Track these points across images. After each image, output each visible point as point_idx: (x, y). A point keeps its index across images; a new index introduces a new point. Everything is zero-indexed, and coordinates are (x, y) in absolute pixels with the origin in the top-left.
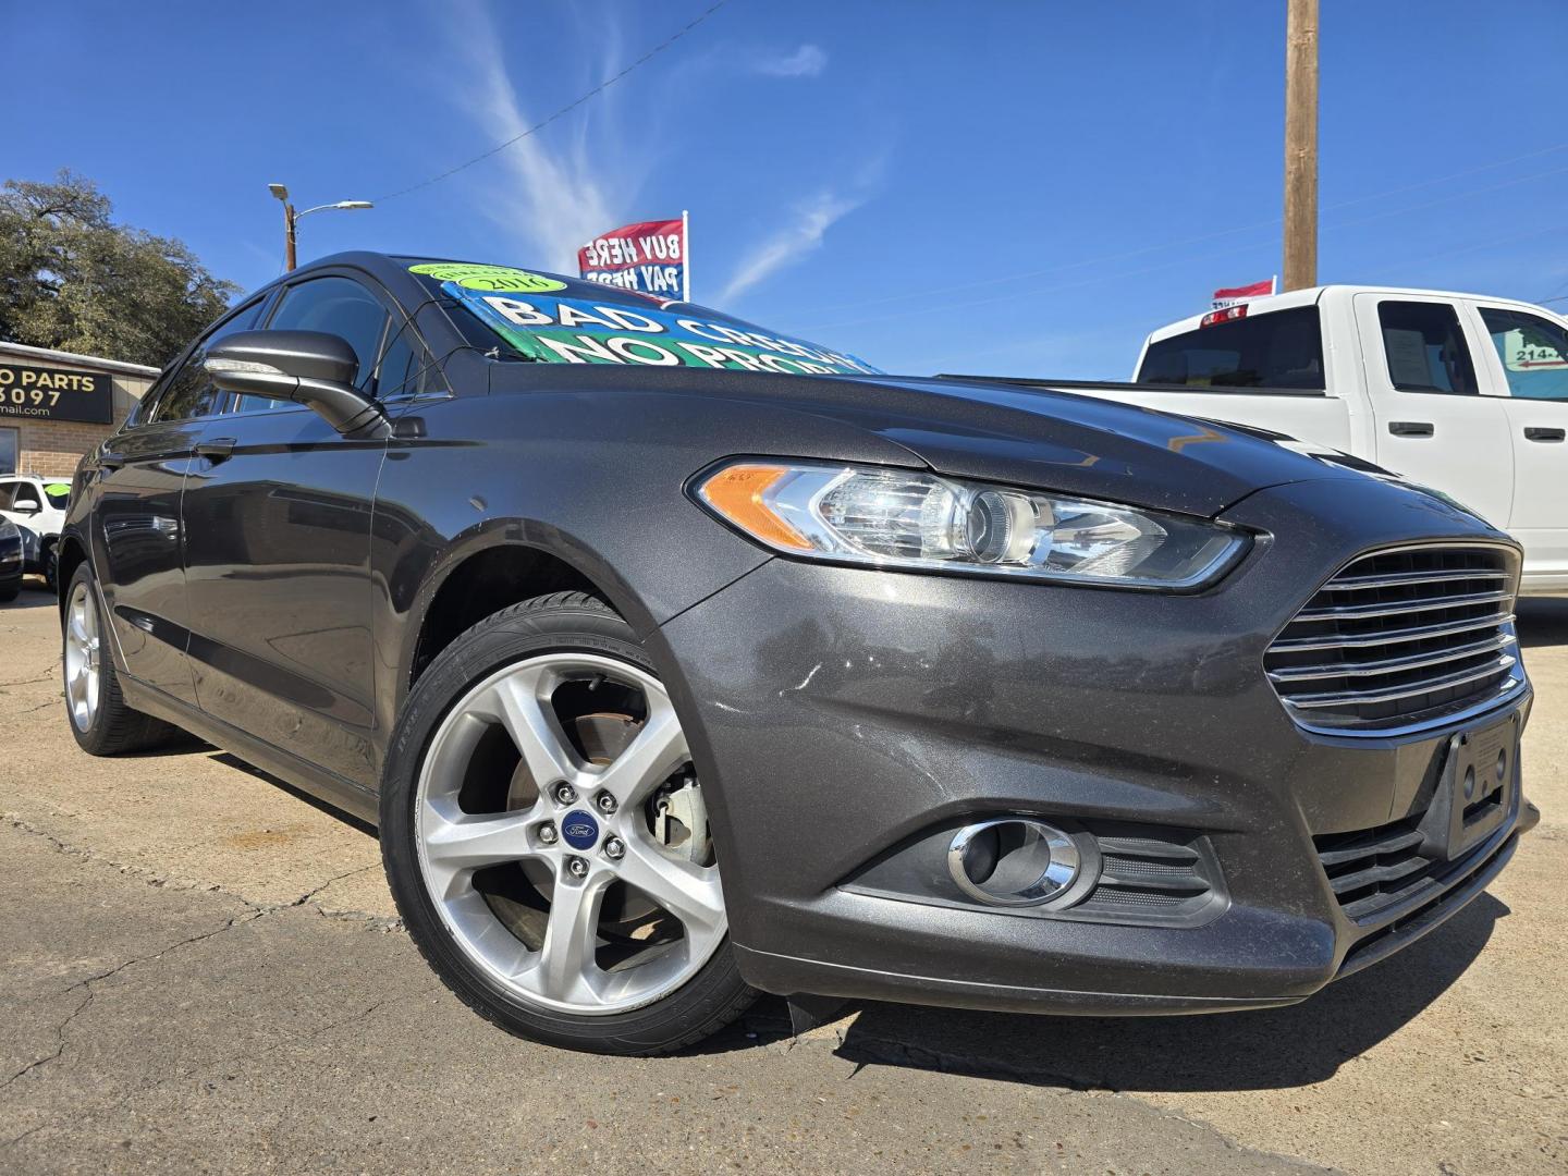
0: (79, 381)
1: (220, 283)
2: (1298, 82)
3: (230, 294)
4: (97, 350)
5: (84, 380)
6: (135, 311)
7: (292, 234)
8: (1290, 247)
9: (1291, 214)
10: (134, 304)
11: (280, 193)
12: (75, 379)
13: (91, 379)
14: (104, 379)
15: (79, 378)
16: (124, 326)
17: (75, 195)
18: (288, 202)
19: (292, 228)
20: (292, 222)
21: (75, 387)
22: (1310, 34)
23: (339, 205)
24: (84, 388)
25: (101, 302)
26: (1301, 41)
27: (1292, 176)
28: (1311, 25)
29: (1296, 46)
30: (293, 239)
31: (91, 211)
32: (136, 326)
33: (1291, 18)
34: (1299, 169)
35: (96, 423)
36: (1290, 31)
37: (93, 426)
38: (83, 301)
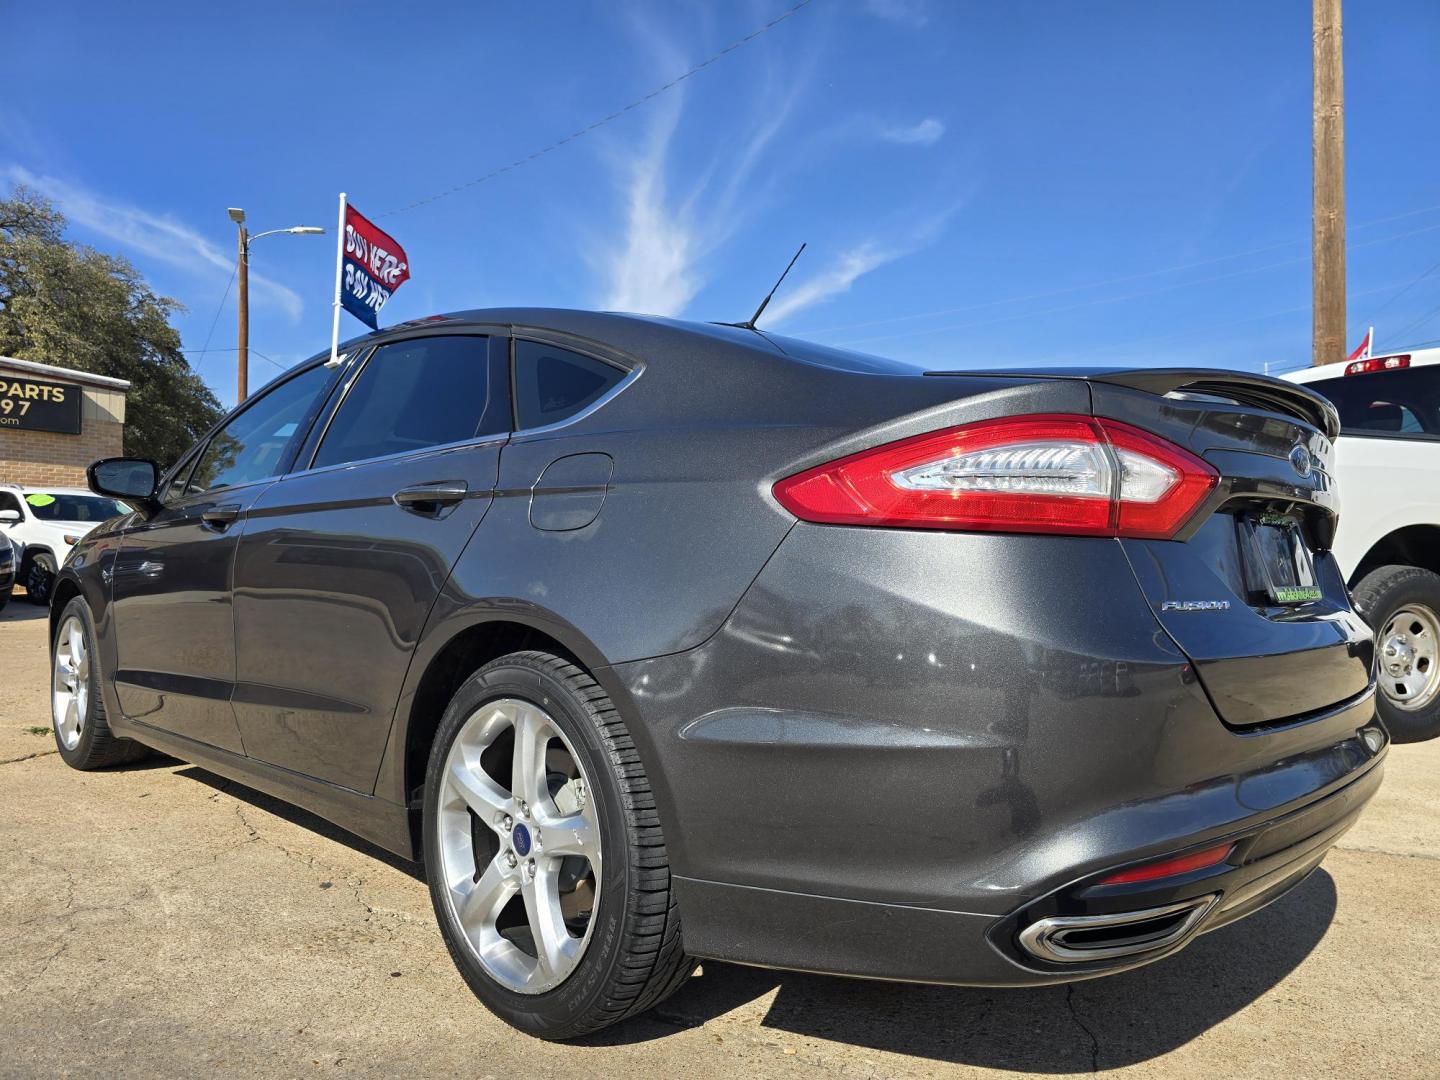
0: (50, 392)
1: (162, 299)
2: (1327, 151)
3: (172, 311)
5: (55, 391)
6: (85, 324)
7: (245, 255)
8: (1322, 301)
9: (1321, 270)
10: (83, 317)
11: (238, 217)
12: (46, 389)
13: (62, 390)
14: (74, 391)
15: (51, 388)
16: (75, 339)
17: (30, 210)
18: (243, 225)
19: (246, 250)
20: (245, 245)
21: (45, 397)
22: (1337, 108)
23: (292, 230)
24: (54, 399)
25: (53, 314)
26: (1328, 114)
27: (1323, 235)
28: (1338, 99)
29: (1324, 119)
30: (246, 261)
31: (44, 228)
32: (87, 339)
33: (1317, 92)
34: (1329, 229)
35: (65, 433)
36: (1317, 104)
37: (60, 436)
38: (34, 313)
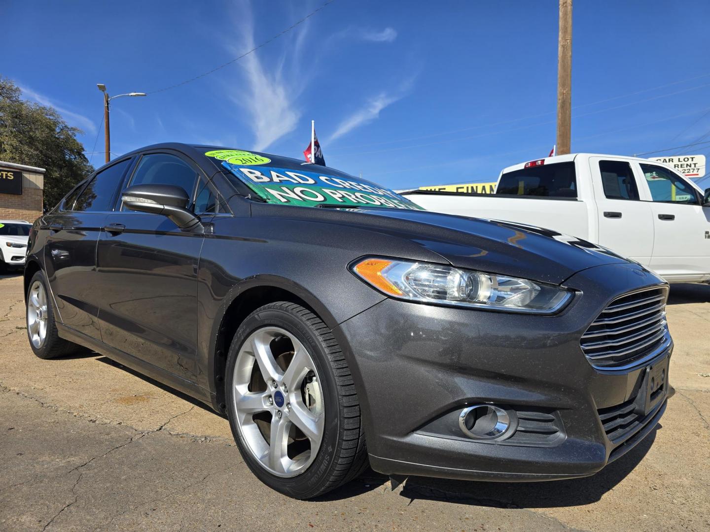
0: (6, 174)
1: (72, 128)
2: (563, 61)
3: (76, 133)
4: (13, 159)
5: (9, 174)
6: (31, 141)
7: (108, 107)
8: (560, 131)
9: (560, 117)
10: (31, 137)
11: (102, 88)
12: (4, 173)
13: (12, 174)
14: (18, 174)
15: (7, 173)
16: (26, 147)
17: (3, 86)
18: (106, 92)
19: (108, 104)
20: (107, 102)
21: (4, 177)
22: (568, 41)
23: (130, 94)
24: (8, 178)
25: (15, 136)
26: (564, 44)
27: (561, 101)
28: (569, 37)
29: (562, 46)
30: (108, 109)
31: (11, 94)
32: (31, 148)
33: (560, 33)
34: (563, 98)
35: (14, 194)
36: (560, 39)
37: (12, 195)
38: (6, 136)
